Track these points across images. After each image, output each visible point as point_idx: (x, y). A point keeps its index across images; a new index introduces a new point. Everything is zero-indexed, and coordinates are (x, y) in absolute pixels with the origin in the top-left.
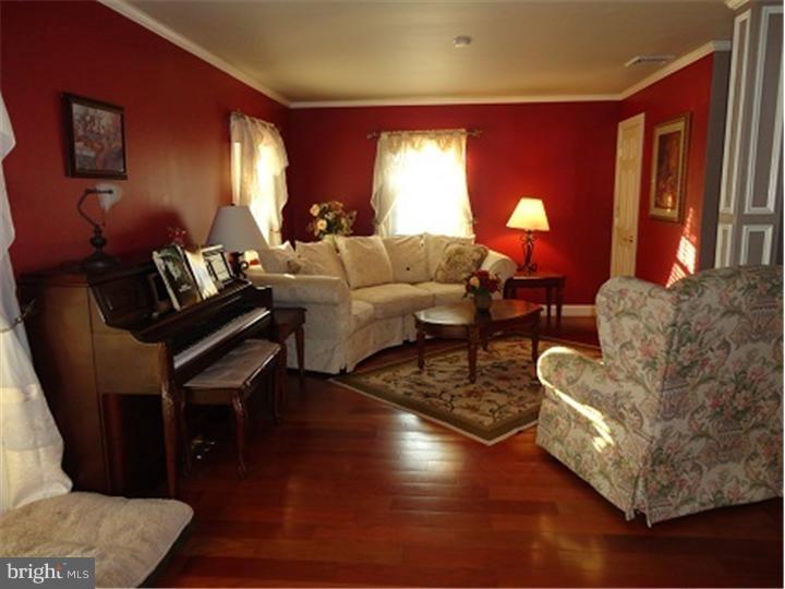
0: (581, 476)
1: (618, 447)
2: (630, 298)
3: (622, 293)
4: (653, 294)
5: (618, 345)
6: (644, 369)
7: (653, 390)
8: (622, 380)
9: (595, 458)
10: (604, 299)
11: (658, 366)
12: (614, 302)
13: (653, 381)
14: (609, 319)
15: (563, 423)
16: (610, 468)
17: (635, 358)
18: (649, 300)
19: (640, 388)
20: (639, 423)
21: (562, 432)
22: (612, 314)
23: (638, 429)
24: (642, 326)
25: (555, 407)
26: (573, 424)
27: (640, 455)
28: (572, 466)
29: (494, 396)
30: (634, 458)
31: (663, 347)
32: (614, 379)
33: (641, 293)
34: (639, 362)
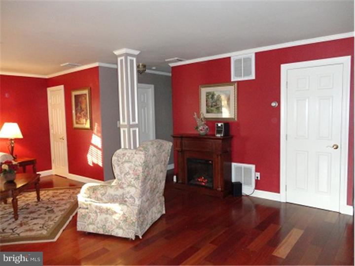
0: (107, 234)
1: (124, 214)
2: (128, 156)
3: (124, 155)
4: (137, 153)
5: (123, 174)
6: (134, 180)
7: (139, 187)
8: (125, 187)
9: (113, 223)
10: (116, 158)
11: (140, 178)
12: (121, 158)
13: (138, 184)
14: (118, 166)
15: (93, 216)
16: (122, 224)
17: (131, 178)
18: (135, 155)
19: (134, 188)
20: (133, 202)
21: (93, 219)
22: (120, 163)
23: (133, 204)
24: (133, 165)
25: (87, 210)
26: (99, 214)
27: (135, 213)
28: (101, 232)
29: (35, 221)
30: (132, 215)
31: (141, 171)
32: (122, 188)
33: (132, 153)
34: (132, 178)
